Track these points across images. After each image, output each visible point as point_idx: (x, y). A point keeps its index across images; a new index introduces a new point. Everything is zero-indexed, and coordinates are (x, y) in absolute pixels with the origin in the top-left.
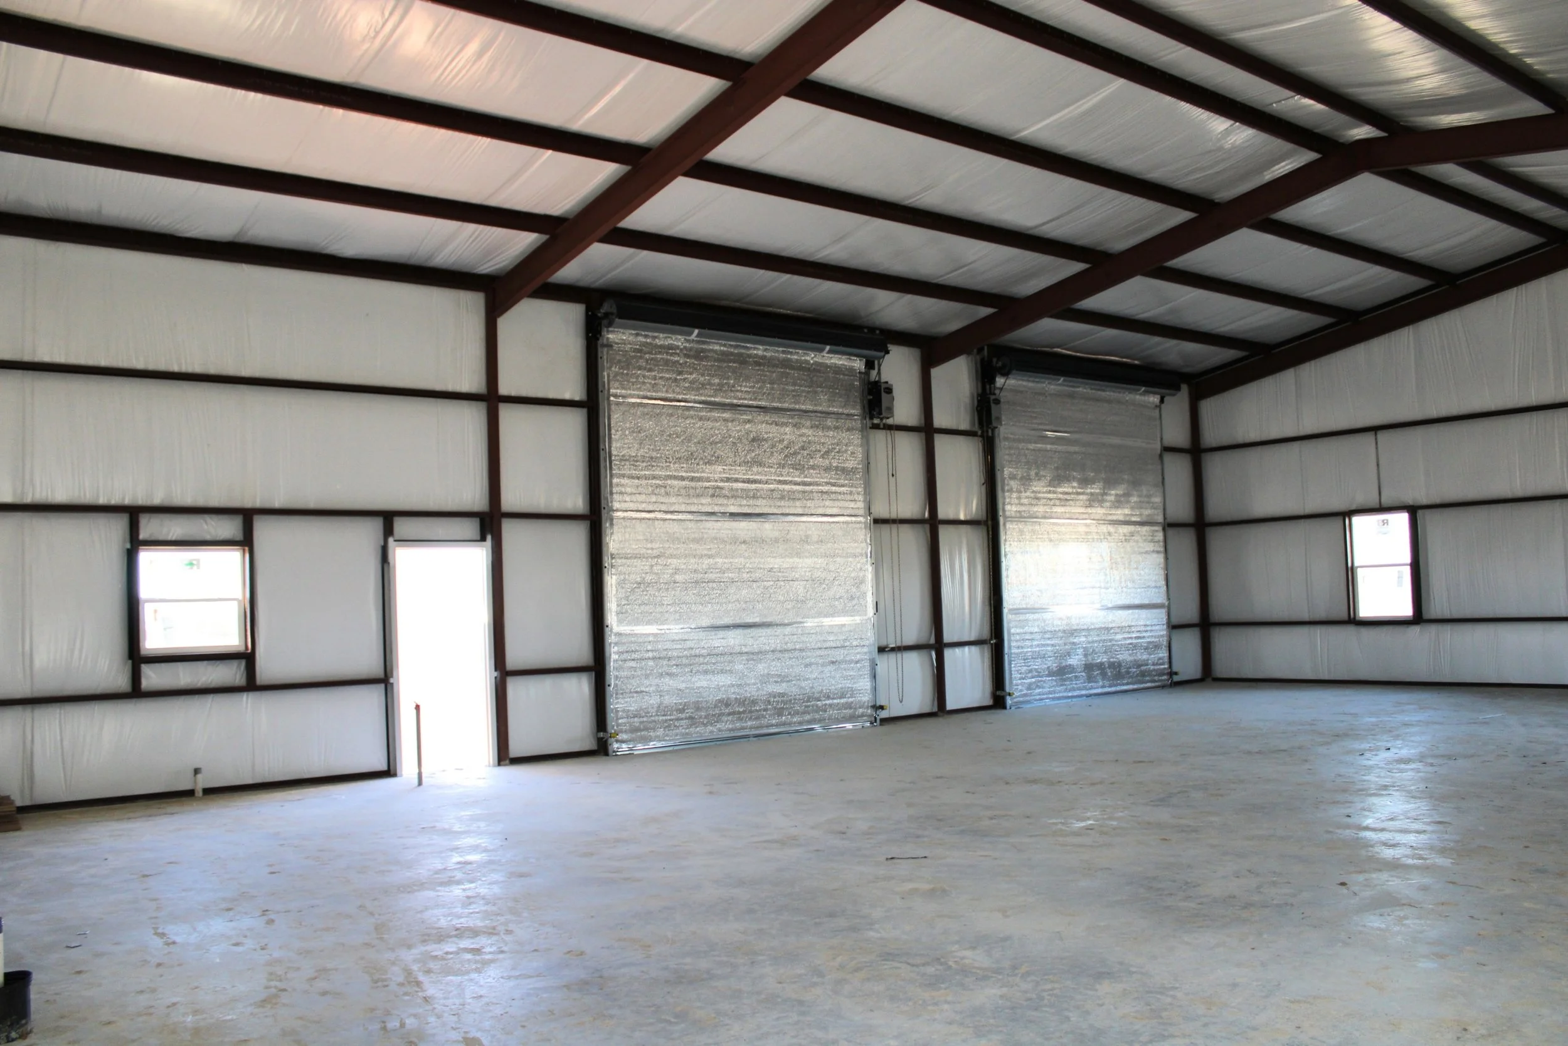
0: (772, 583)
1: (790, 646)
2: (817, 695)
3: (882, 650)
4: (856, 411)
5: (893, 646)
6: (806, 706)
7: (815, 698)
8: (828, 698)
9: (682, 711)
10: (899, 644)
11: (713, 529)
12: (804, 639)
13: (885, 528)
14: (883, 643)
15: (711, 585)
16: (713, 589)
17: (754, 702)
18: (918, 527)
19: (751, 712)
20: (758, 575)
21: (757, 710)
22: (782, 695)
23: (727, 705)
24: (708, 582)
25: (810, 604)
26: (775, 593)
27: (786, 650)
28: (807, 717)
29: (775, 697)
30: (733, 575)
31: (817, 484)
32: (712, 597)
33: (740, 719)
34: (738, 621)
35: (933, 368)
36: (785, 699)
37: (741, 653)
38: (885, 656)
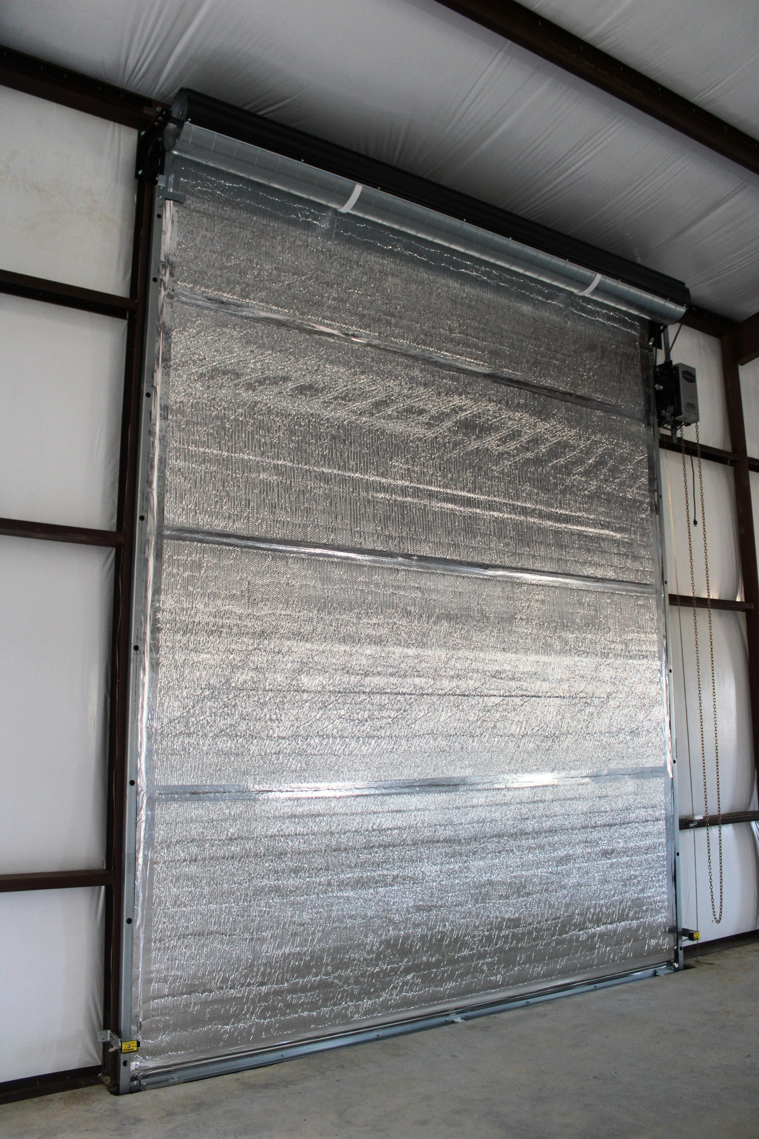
0: (497, 700)
1: (530, 825)
2: (577, 919)
3: (686, 824)
4: (638, 407)
5: (699, 817)
6: (558, 942)
7: (575, 924)
8: (598, 921)
9: (303, 971)
10: (713, 811)
11: (385, 586)
12: (557, 808)
13: (686, 613)
14: (686, 812)
15: (376, 699)
16: (382, 707)
17: (459, 943)
18: (728, 614)
19: (452, 962)
20: (469, 684)
21: (465, 959)
22: (515, 923)
23: (404, 952)
24: (371, 693)
25: (568, 742)
26: (504, 718)
27: (524, 833)
28: (561, 964)
29: (500, 929)
30: (424, 680)
31: (578, 521)
32: (378, 724)
33: (427, 980)
34: (431, 774)
35: (742, 364)
36: (520, 930)
37: (433, 841)
38: (689, 834)
